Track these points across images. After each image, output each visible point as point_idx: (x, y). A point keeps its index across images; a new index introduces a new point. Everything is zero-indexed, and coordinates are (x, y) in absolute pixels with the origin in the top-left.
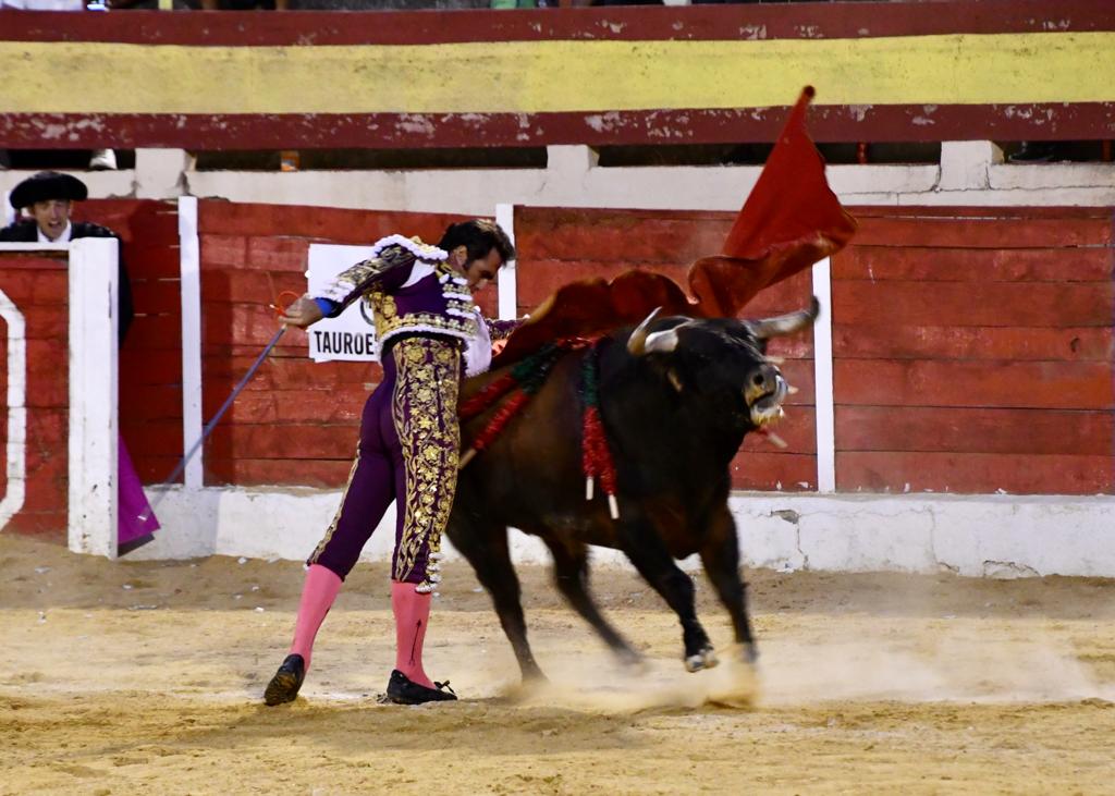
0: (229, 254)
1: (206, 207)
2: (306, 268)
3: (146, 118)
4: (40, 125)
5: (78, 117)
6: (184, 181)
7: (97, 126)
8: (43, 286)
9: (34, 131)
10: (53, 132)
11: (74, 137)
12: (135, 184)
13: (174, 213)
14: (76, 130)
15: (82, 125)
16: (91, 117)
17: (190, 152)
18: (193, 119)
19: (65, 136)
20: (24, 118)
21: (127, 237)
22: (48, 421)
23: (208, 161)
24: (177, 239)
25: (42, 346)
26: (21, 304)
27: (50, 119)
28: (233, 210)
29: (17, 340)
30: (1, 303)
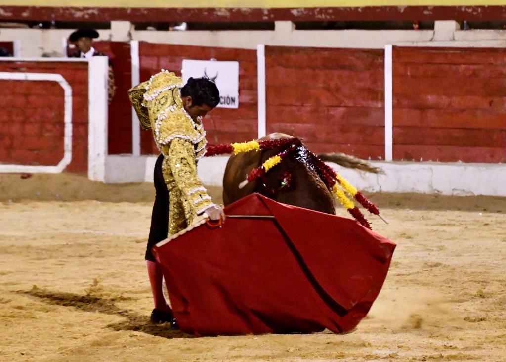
0: (150, 63)
1: (142, 44)
2: (181, 69)
3: (115, 9)
4: (73, 11)
5: (88, 9)
6: (130, 34)
7: (96, 12)
8: (79, 74)
9: (71, 15)
10: (78, 14)
11: (87, 17)
12: (111, 36)
13: (128, 47)
14: (88, 14)
15: (90, 12)
16: (93, 9)
17: (133, 23)
18: (135, 10)
19: (83, 16)
20: (67, 9)
21: (113, 56)
22: (81, 129)
23: (140, 26)
24: (130, 57)
25: (78, 99)
26: (71, 82)
27: (77, 9)
28: (153, 46)
29: (68, 96)
30: (61, 82)
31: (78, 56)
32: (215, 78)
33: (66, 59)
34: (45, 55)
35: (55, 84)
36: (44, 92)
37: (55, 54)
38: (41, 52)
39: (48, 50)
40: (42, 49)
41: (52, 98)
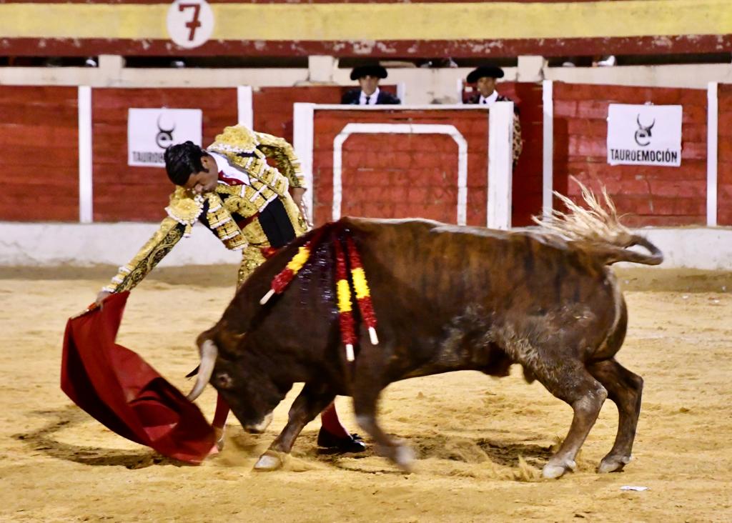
0: (568, 110)
1: (557, 85)
2: (607, 116)
3: (524, 41)
4: (471, 45)
5: (490, 41)
6: (542, 72)
7: (499, 45)
8: (477, 126)
9: (469, 49)
10: (478, 49)
11: (488, 51)
12: (517, 75)
13: (539, 89)
14: (489, 48)
15: (492, 45)
16: (497, 41)
17: (546, 58)
18: (548, 41)
19: (483, 51)
20: (464, 42)
21: (518, 100)
22: (479, 194)
23: (555, 62)
24: (541, 102)
25: (476, 157)
26: (466, 136)
27: (476, 42)
28: (571, 87)
29: (463, 154)
30: (455, 135)
31: (477, 102)
32: (651, 127)
33: (460, 106)
34: (435, 102)
35: (447, 137)
36: (434, 148)
37: (448, 100)
38: (431, 98)
39: (438, 96)
40: (432, 94)
41: (443, 157)
